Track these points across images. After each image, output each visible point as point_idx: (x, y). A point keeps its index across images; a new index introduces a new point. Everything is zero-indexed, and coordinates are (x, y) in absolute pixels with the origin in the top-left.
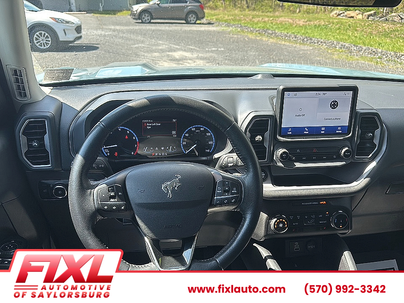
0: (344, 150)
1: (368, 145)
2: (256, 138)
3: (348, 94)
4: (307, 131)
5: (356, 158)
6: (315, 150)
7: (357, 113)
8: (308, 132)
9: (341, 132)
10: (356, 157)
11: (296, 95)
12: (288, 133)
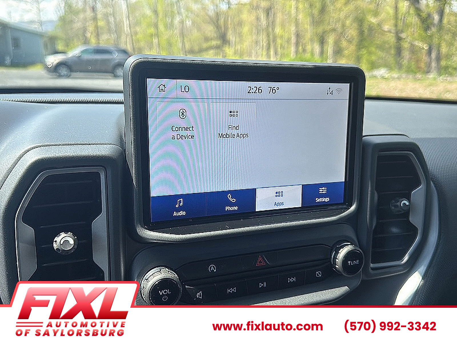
0: (343, 252)
1: (395, 230)
2: (56, 241)
3: (339, 90)
4: (232, 205)
5: (373, 269)
6: (262, 261)
7: (366, 146)
8: (236, 208)
9: (327, 200)
10: (372, 265)
11: (187, 89)
12: (175, 214)
